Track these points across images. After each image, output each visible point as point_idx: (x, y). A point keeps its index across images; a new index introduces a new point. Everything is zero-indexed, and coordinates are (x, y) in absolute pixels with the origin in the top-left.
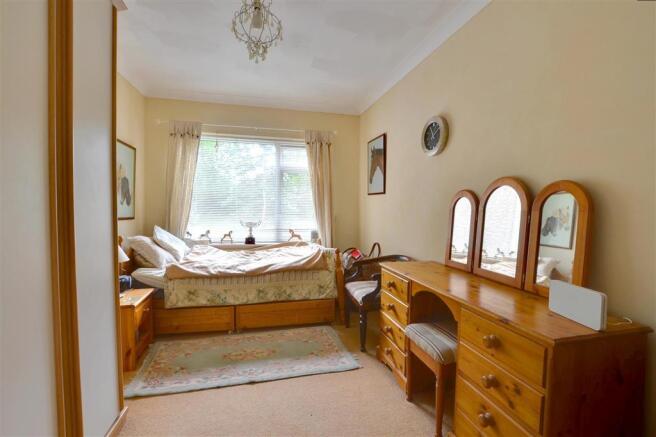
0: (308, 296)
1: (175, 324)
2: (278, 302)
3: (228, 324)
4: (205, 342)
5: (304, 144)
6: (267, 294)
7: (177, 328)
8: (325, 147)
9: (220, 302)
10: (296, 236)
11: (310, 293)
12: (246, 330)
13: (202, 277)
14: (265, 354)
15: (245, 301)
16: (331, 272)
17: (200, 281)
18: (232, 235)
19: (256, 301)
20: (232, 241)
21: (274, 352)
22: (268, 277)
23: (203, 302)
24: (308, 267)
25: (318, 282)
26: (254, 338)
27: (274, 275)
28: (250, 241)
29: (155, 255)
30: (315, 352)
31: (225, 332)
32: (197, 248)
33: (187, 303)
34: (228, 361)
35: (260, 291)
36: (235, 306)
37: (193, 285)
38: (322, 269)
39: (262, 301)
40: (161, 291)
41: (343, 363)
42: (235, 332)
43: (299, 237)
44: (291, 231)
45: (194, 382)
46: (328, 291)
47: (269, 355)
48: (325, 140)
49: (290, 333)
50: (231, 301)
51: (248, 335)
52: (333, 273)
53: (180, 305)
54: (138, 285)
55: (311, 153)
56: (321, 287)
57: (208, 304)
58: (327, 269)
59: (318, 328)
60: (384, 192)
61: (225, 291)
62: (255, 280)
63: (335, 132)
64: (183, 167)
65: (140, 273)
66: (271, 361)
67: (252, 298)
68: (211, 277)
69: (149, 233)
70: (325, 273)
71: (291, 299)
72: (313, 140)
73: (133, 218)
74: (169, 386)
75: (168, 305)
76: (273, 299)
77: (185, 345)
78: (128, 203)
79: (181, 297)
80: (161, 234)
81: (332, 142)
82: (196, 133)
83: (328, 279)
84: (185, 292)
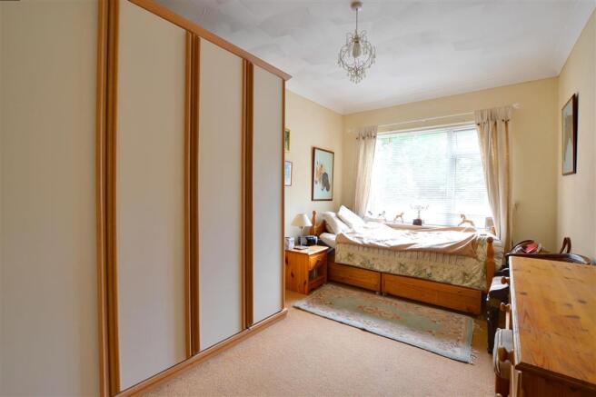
0: (449, 280)
1: (341, 275)
2: (416, 278)
3: (376, 285)
4: (356, 294)
5: (475, 126)
6: (407, 269)
7: (343, 278)
8: (501, 125)
9: (369, 267)
10: (468, 221)
11: (452, 278)
12: (389, 295)
13: (359, 245)
14: (390, 317)
15: (388, 270)
16: (480, 261)
17: (356, 248)
18: (403, 216)
19: (397, 273)
20: (403, 222)
21: (398, 318)
22: (408, 254)
23: (358, 264)
24: (451, 251)
25: (462, 268)
26: (391, 303)
27: (414, 253)
28: (418, 222)
29: (335, 225)
30: (434, 332)
31: (373, 292)
32: (370, 225)
33: (346, 262)
34: (361, 310)
35: (401, 265)
36: (381, 273)
37: (352, 250)
38: (467, 256)
39: (401, 273)
40: (334, 250)
41: (454, 351)
42: (381, 294)
43: (471, 223)
44: (462, 216)
45: (330, 314)
46: (474, 280)
47: (393, 318)
48: (501, 116)
49: (425, 310)
50: (378, 268)
51: (389, 300)
52: (482, 263)
53: (342, 262)
54: (321, 243)
55: (482, 134)
56: (465, 274)
57: (361, 266)
58: (476, 258)
59: (457, 316)
60: (575, 171)
61: (373, 259)
62: (397, 254)
63: (515, 106)
64: (364, 162)
65: (325, 236)
66: (390, 323)
67: (394, 269)
68: (364, 246)
69: (336, 211)
70: (473, 261)
71: (431, 278)
72: (485, 120)
73: (331, 200)
74: (317, 310)
75: (336, 261)
76: (413, 274)
77: (342, 291)
78: (328, 190)
79: (343, 257)
80: (344, 212)
81: (509, 118)
82: (373, 135)
83: (475, 268)
84: (346, 254)
